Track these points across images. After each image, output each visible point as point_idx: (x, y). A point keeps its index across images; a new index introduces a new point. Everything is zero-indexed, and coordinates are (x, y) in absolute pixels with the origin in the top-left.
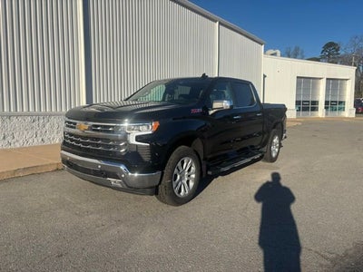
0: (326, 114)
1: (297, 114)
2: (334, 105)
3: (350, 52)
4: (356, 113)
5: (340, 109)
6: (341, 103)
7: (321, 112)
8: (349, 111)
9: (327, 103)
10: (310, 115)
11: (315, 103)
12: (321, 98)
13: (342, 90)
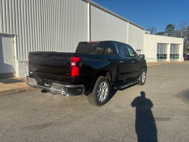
0: (171, 60)
1: (158, 60)
2: (174, 56)
3: (179, 29)
4: (184, 60)
5: (177, 58)
6: (177, 55)
7: (168, 59)
8: (181, 59)
9: (171, 55)
10: (163, 60)
11: (165, 55)
12: (168, 53)
13: (178, 49)
